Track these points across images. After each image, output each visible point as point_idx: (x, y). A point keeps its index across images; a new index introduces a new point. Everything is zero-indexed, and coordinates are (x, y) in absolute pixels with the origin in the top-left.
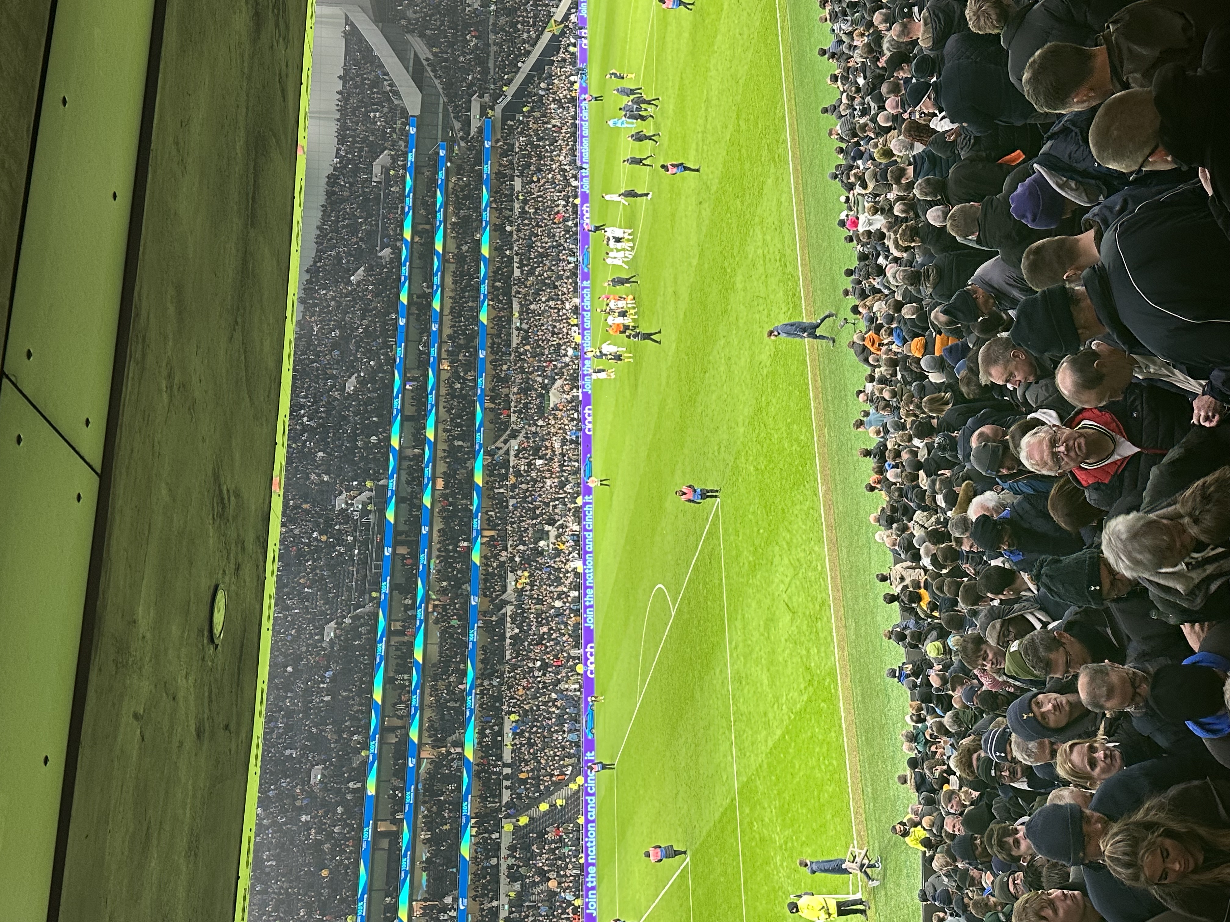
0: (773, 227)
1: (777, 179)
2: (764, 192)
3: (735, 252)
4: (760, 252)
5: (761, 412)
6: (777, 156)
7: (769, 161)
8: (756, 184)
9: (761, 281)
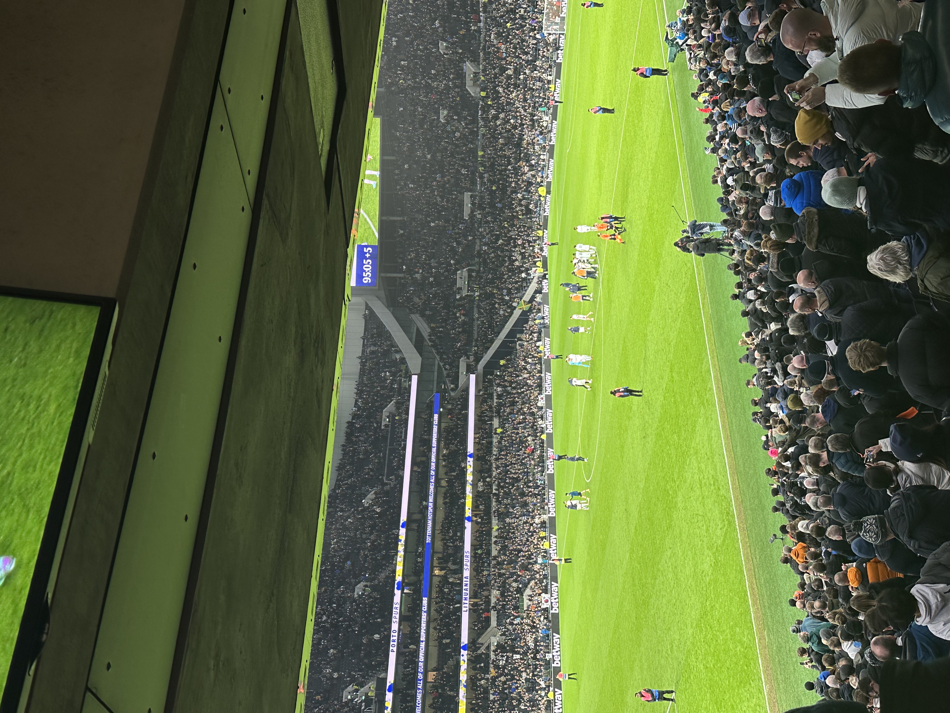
0: (706, 457)
1: (707, 418)
2: (697, 430)
3: (676, 476)
4: (696, 477)
5: (707, 615)
6: (705, 401)
7: (699, 404)
8: (689, 422)
9: (698, 502)
